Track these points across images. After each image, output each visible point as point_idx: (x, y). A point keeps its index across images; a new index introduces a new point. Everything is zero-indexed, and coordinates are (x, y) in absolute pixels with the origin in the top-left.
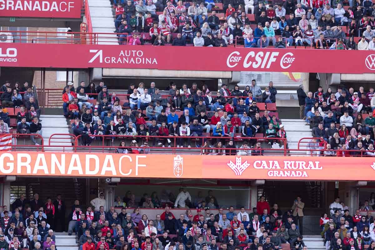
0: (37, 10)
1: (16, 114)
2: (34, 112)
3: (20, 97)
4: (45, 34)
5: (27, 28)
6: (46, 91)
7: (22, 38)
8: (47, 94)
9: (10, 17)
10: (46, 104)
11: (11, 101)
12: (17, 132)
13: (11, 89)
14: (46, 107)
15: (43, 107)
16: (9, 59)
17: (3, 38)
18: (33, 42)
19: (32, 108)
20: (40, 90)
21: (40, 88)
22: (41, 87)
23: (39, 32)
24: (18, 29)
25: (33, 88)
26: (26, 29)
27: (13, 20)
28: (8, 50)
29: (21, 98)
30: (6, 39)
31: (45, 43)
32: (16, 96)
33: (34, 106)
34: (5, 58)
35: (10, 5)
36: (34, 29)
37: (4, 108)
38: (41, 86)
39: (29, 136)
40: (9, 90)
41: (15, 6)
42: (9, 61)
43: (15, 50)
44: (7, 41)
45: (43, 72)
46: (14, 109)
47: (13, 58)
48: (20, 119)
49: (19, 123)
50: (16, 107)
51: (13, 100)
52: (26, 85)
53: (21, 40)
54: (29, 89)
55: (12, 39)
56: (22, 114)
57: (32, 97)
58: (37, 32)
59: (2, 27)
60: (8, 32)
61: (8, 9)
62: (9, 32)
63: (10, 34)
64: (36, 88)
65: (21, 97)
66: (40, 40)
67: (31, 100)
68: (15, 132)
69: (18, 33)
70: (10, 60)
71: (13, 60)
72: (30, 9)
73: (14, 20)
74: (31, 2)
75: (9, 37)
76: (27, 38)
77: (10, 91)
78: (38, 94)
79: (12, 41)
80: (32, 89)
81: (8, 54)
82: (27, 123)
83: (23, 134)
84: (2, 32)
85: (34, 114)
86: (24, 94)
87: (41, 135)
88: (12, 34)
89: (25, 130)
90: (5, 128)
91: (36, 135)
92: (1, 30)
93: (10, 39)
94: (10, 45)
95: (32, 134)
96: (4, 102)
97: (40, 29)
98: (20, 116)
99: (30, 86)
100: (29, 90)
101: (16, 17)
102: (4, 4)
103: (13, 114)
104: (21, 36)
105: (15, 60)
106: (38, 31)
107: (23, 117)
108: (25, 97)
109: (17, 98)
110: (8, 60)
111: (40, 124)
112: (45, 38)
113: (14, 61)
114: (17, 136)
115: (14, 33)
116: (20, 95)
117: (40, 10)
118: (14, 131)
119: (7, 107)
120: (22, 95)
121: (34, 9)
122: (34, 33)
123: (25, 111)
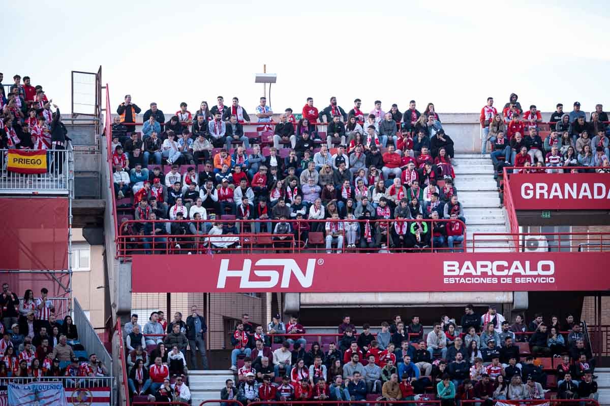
0: (585, 197)
1: (555, 368)
2: (586, 364)
3: (561, 339)
4: (599, 237)
5: (571, 227)
6: (603, 329)
7: (563, 243)
8: (604, 333)
9: (541, 211)
10: (604, 350)
11: (547, 346)
12: (558, 397)
13: (546, 327)
14: (603, 355)
15: (600, 355)
16: (542, 278)
17: (532, 244)
18: (579, 250)
19: (582, 356)
20: (594, 328)
21: (593, 324)
22: (596, 323)
23: (590, 234)
24: (556, 229)
25: (581, 324)
26: (568, 230)
27: (547, 215)
28: (540, 264)
29: (563, 342)
30: (536, 247)
31: (599, 251)
32: (554, 337)
33: (585, 354)
34: (535, 277)
35: (542, 191)
36: (582, 229)
37: (535, 359)
38: (596, 321)
39: (578, 402)
40: (543, 328)
41: (549, 192)
42: (542, 282)
43: (551, 263)
44: (538, 250)
45: (597, 298)
46: (552, 360)
47: (549, 276)
48: (561, 376)
49: (560, 382)
50: (556, 357)
51: (549, 345)
52: (570, 319)
53: (560, 247)
54: (575, 326)
55: (547, 245)
56: (565, 368)
57: (581, 338)
58: (587, 234)
59: (529, 227)
60: (540, 235)
61: (538, 197)
62: (542, 235)
63: (543, 237)
64: (587, 324)
65: (563, 339)
66: (592, 246)
67: (580, 343)
68: (554, 397)
69: (555, 236)
70: (543, 280)
71: (548, 280)
72: (574, 196)
73: (549, 216)
74: (575, 185)
75: (541, 244)
76: (570, 244)
77: (545, 330)
78: (591, 335)
79: (547, 250)
80: (581, 326)
81: (540, 271)
82: (574, 381)
83: (567, 400)
84: (531, 235)
85: (586, 366)
86: (567, 334)
87: (597, 400)
88: (547, 238)
89: (571, 393)
90: (537, 391)
91: (589, 401)
92: (529, 232)
93: (542, 246)
94: (543, 256)
95: (583, 399)
96: (536, 348)
97: (591, 229)
98: (561, 371)
99: (577, 320)
100: (575, 328)
101: (551, 210)
102: (532, 189)
103: (551, 368)
104: (560, 240)
105: (552, 280)
106: (588, 231)
107: (565, 372)
108: (569, 339)
109: (556, 342)
110: (541, 280)
111: (595, 383)
112: (599, 242)
113: (550, 282)
114: (558, 402)
115: (549, 237)
116: (561, 336)
117: (590, 197)
118: (552, 396)
119: (541, 356)
120: (565, 336)
121: (580, 197)
122: (581, 236)
123: (570, 362)
